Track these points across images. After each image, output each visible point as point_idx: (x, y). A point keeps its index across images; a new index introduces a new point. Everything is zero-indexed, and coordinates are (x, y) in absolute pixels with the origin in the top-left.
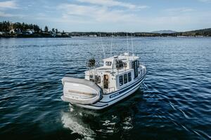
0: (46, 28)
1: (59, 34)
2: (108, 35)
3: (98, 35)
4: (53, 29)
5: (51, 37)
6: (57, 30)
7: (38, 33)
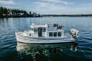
0: (30, 12)
1: (37, 15)
2: (58, 16)
3: (53, 16)
4: (34, 13)
5: (33, 17)
6: (35, 13)
7: (25, 15)
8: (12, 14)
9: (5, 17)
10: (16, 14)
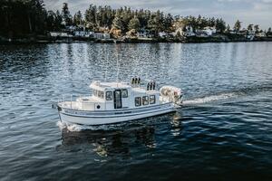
4: (250, 27)
5: (247, 40)
6: (256, 27)
7: (221, 33)
8: (181, 32)
9: (164, 40)
10: (194, 32)
